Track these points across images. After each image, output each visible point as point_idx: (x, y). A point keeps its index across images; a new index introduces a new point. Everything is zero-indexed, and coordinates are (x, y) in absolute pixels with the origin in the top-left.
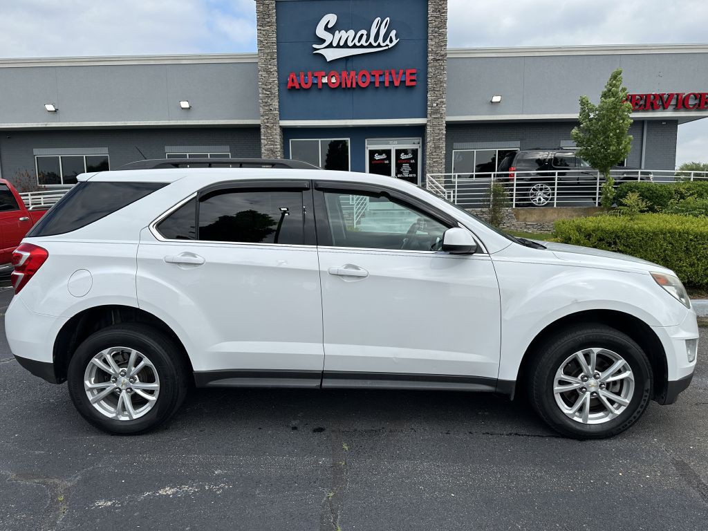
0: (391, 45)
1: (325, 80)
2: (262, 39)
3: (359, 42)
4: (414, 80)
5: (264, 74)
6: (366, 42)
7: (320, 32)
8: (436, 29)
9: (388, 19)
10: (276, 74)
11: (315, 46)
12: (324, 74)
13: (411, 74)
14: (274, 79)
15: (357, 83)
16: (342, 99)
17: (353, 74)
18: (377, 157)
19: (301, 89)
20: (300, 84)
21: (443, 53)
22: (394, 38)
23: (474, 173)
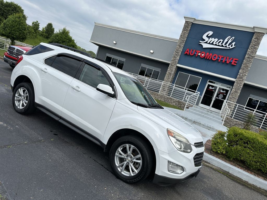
0: (231, 48)
1: (199, 54)
2: (182, 35)
3: (218, 43)
4: (236, 63)
5: (178, 47)
6: (221, 44)
7: (204, 37)
8: (254, 46)
9: (234, 37)
10: (182, 48)
11: (200, 41)
12: (200, 52)
13: (235, 60)
14: (181, 50)
15: (211, 58)
16: (204, 63)
17: (211, 54)
18: (210, 88)
19: (189, 55)
20: (189, 53)
21: (253, 56)
22: (233, 45)
23: (245, 107)
